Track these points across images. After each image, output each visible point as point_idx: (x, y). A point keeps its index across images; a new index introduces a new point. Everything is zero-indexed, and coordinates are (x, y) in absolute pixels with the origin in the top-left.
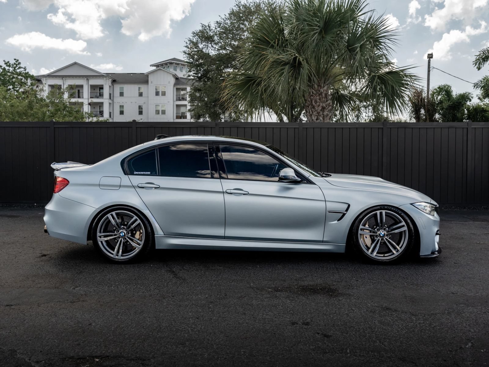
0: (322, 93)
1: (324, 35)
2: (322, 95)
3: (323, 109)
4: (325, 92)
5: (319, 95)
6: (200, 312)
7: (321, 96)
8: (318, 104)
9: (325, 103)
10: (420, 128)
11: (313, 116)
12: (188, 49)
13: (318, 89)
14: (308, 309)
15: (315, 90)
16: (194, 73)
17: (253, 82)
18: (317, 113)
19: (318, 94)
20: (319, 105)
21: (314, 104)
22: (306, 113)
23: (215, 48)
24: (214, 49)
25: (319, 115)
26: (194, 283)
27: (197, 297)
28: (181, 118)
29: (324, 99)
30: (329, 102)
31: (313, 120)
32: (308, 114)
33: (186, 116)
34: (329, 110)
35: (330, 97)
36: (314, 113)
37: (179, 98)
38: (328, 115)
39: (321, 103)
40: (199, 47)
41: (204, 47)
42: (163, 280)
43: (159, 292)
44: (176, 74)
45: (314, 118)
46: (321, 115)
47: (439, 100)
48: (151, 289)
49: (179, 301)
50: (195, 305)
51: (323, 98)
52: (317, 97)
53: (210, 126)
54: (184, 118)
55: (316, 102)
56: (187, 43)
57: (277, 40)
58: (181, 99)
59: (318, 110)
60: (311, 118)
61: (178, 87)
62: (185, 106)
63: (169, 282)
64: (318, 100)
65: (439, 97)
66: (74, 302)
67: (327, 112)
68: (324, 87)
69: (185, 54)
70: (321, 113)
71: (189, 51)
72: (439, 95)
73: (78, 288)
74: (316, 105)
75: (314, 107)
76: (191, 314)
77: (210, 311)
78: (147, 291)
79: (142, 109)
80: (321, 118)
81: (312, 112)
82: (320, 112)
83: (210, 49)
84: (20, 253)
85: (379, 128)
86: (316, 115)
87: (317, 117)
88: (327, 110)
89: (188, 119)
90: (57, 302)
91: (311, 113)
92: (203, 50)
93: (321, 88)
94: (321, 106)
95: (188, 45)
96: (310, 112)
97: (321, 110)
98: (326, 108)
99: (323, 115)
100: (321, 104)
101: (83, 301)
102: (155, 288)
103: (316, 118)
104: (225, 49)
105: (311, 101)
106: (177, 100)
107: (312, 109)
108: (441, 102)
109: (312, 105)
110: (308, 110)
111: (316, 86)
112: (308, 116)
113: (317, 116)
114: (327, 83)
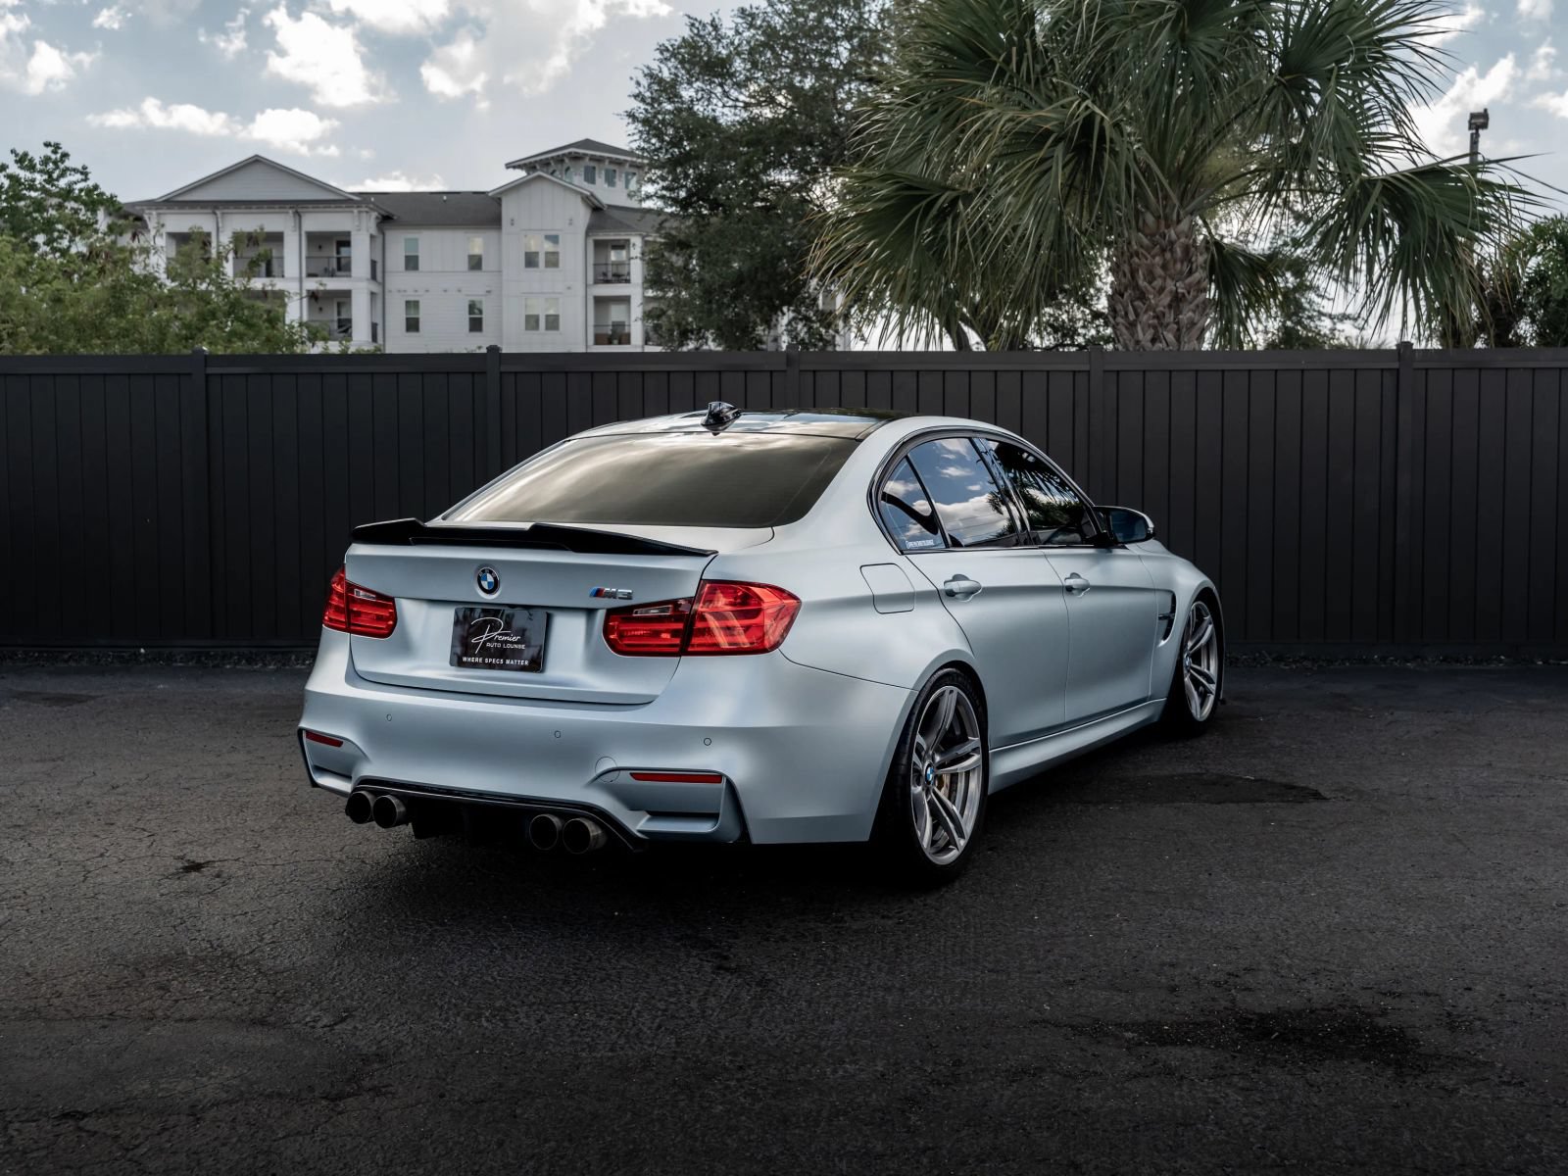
0: (1172, 243)
1: (1187, 32)
2: (1172, 251)
3: (1177, 300)
4: (1182, 240)
5: (1163, 251)
6: (881, 1156)
7: (1168, 255)
8: (1158, 283)
9: (1183, 280)
10: (1534, 369)
11: (1139, 328)
12: (643, 106)
13: (1158, 227)
14: (1339, 1143)
15: (1147, 231)
16: (663, 188)
17: (924, 203)
18: (1154, 317)
19: (1157, 249)
20: (1162, 290)
21: (1142, 283)
22: (1114, 318)
23: (737, 100)
24: (731, 103)
25: (1161, 325)
26: (809, 1003)
27: (841, 1073)
28: (610, 342)
29: (1178, 266)
30: (1197, 276)
31: (1138, 342)
32: (1119, 320)
33: (629, 335)
34: (1197, 306)
35: (1201, 259)
36: (1144, 318)
37: (605, 274)
38: (1193, 324)
39: (1169, 281)
40: (681, 97)
41: (699, 96)
42: (681, 987)
43: (678, 1044)
44: (592, 195)
45: (1144, 336)
46: (1168, 324)
47: (1535, 272)
48: (640, 1030)
49: (774, 1097)
50: (846, 1113)
51: (1175, 262)
52: (1154, 257)
53: (766, 368)
54: (620, 343)
55: (1151, 277)
56: (638, 83)
57: (1014, 49)
58: (610, 277)
59: (1157, 305)
60: (1132, 335)
61: (602, 237)
62: (625, 300)
63: (706, 993)
64: (1159, 271)
65: (1533, 262)
66: (340, 1097)
67: (1190, 314)
68: (1179, 221)
69: (634, 122)
70: (1170, 317)
71: (646, 110)
72: (1533, 252)
73: (343, 1026)
74: (1149, 288)
75: (1142, 296)
76: (844, 1166)
77: (924, 1151)
78: (627, 1036)
79: (481, 312)
80: (1170, 337)
81: (1137, 315)
82: (1164, 314)
83: (720, 104)
84: (102, 855)
85: (1382, 370)
86: (1149, 326)
87: (1156, 332)
88: (1192, 306)
89: (636, 346)
90: (270, 1096)
91: (1132, 317)
92: (696, 108)
93: (1168, 227)
94: (1171, 292)
95: (642, 89)
96: (1126, 314)
97: (1170, 306)
98: (1189, 297)
99: (1177, 323)
100: (1170, 285)
101: (376, 1091)
102: (659, 1027)
103: (1149, 336)
104: (771, 101)
105: (1133, 273)
106: (596, 282)
107: (1138, 303)
108: (1540, 278)
109: (1136, 287)
110: (1119, 307)
111: (1150, 219)
112: (1121, 327)
113: (1155, 327)
114: (1189, 208)
